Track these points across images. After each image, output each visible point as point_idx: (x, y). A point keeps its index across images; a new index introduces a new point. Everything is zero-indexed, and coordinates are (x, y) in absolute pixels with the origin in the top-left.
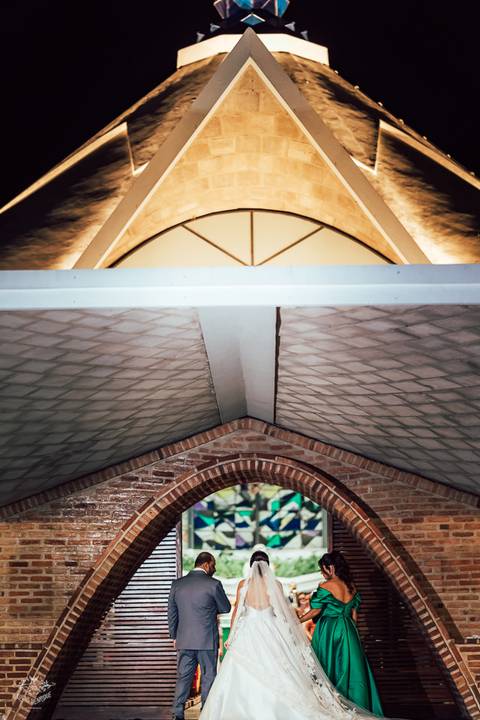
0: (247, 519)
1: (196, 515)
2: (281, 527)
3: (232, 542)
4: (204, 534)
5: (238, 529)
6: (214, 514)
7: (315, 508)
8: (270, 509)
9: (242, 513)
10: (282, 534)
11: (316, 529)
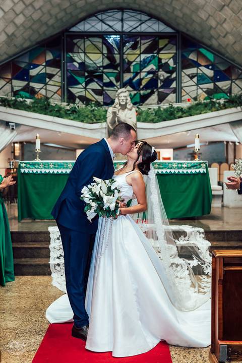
0: (112, 79)
1: (69, 74)
2: (141, 87)
3: (100, 99)
4: (77, 90)
5: (105, 88)
6: (85, 74)
7: (171, 69)
8: (132, 71)
9: (108, 74)
10: (142, 92)
11: (171, 87)
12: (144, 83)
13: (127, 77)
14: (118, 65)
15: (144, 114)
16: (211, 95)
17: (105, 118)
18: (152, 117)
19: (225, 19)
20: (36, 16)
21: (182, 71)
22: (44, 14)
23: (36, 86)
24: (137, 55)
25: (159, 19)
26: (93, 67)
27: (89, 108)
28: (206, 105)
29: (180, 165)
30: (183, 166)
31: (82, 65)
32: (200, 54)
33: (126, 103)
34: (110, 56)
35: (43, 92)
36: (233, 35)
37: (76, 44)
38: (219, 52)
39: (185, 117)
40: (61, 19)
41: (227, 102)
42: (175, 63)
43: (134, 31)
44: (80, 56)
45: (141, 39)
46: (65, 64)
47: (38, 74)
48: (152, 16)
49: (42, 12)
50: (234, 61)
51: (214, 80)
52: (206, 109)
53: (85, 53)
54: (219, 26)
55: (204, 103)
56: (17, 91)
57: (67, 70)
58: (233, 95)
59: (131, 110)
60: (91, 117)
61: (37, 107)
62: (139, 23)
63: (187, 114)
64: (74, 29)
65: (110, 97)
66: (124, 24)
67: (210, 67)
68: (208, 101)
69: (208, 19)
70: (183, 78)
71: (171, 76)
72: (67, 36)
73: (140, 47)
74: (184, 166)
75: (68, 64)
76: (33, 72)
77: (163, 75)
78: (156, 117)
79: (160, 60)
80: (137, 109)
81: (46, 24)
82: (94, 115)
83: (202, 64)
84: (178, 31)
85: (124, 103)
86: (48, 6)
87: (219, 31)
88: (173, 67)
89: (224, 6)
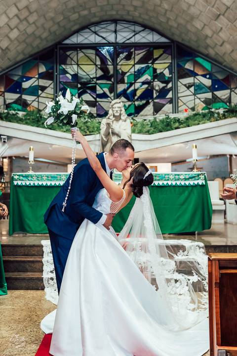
0: (106, 90)
1: (62, 86)
2: (136, 98)
3: (94, 110)
5: (98, 99)
6: (78, 85)
7: (167, 78)
8: (126, 81)
9: (102, 86)
10: (137, 103)
11: (167, 97)
12: (139, 93)
13: (121, 88)
14: (112, 76)
15: (139, 125)
16: (210, 105)
17: (99, 130)
18: (148, 128)
19: (221, 28)
20: (30, 30)
21: (178, 81)
22: (37, 28)
23: (29, 98)
24: (131, 66)
25: (153, 30)
26: (86, 79)
27: (82, 119)
28: (204, 116)
29: (177, 177)
30: (180, 177)
31: (75, 76)
32: (196, 64)
33: (120, 115)
34: (104, 68)
35: (35, 104)
36: (230, 44)
37: (69, 56)
38: (216, 61)
39: (182, 127)
40: (55, 32)
41: (227, 112)
42: (171, 73)
43: (127, 42)
44: (73, 68)
45: (135, 50)
46: (58, 76)
47: (30, 87)
48: (145, 27)
49: (36, 26)
50: (232, 69)
51: (212, 89)
52: (205, 119)
53: (78, 65)
54: (215, 35)
55: (202, 113)
56: (9, 104)
57: (60, 82)
58: (233, 104)
59: (125, 121)
60: (84, 129)
61: (29, 119)
62: (133, 34)
63: (185, 125)
64: (67, 42)
65: (103, 108)
66: (118, 36)
67: (208, 76)
68: (207, 111)
69: (203, 28)
70: (179, 88)
71: (166, 86)
72: (61, 48)
73: (134, 58)
74: (182, 177)
75: (61, 76)
76: (26, 85)
77: (158, 85)
78: (152, 129)
79: (155, 70)
80: (132, 121)
81: (40, 37)
82: (87, 127)
83: (199, 73)
84: (172, 41)
85: (118, 114)
86: (42, 20)
87: (215, 41)
88: (169, 77)
89: (219, 15)
